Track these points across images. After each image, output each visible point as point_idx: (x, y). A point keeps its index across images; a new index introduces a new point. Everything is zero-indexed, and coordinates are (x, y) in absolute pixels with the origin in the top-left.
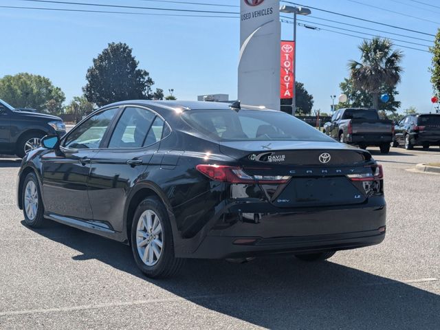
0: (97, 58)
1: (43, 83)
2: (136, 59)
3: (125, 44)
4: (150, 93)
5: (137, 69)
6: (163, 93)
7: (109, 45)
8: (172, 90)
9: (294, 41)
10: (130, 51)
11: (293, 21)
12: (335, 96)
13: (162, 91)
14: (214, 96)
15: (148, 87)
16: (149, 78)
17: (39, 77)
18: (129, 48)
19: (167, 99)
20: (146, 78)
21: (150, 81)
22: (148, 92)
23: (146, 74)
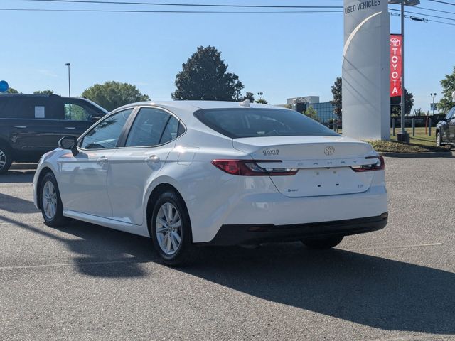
0: (186, 62)
1: (130, 91)
2: (225, 63)
3: (214, 48)
4: (239, 97)
5: (226, 73)
6: (254, 96)
7: (198, 48)
8: (262, 94)
9: (402, 35)
10: (219, 54)
11: (400, 13)
12: (435, 94)
13: (252, 95)
14: (303, 98)
15: (238, 91)
16: (238, 82)
17: (126, 84)
18: (218, 51)
19: (258, 102)
20: (236, 82)
21: (240, 85)
22: (238, 97)
23: (236, 77)
